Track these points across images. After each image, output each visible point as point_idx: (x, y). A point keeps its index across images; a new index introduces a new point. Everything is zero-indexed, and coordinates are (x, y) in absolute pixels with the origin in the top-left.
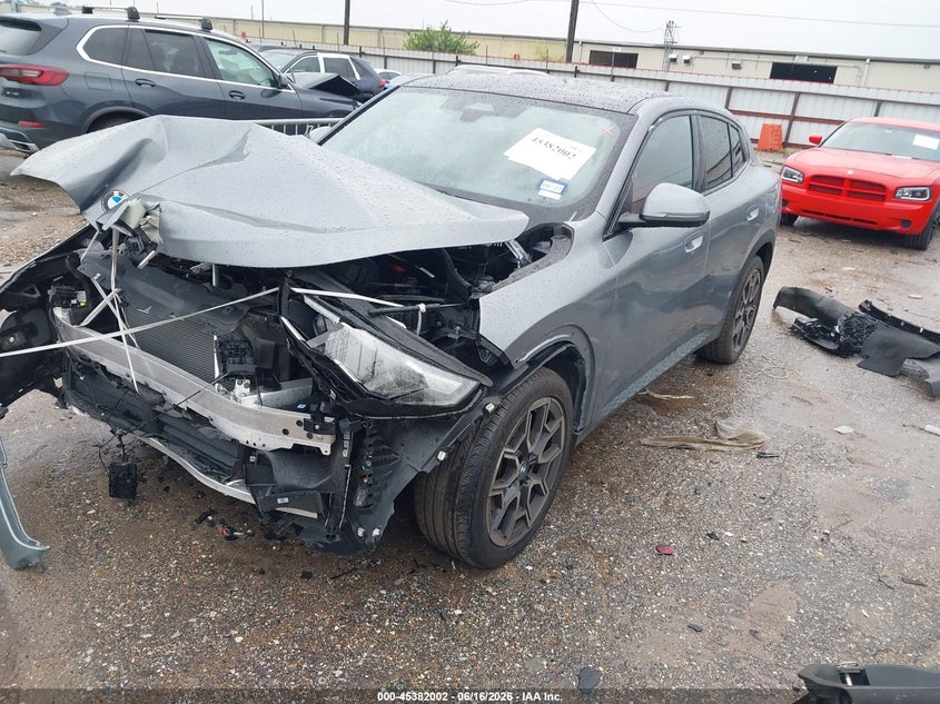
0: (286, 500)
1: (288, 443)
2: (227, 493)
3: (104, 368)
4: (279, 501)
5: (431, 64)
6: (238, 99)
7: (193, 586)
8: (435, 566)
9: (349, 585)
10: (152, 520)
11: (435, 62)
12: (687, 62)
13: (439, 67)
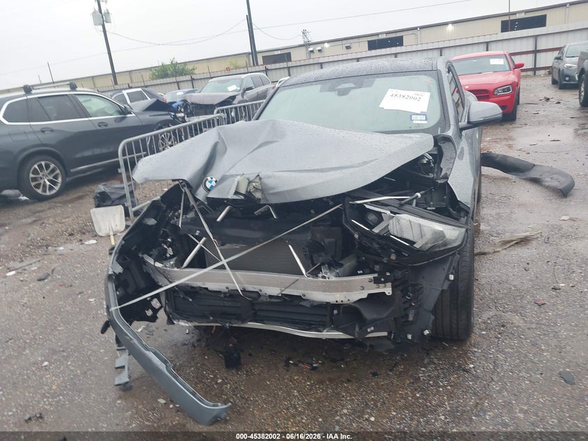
0: (372, 328)
1: (364, 295)
2: (324, 338)
3: (207, 289)
4: (369, 330)
5: (176, 85)
6: (104, 128)
7: (318, 400)
8: (436, 347)
9: (401, 372)
10: (259, 374)
11: (178, 83)
12: (320, 51)
13: (181, 85)
